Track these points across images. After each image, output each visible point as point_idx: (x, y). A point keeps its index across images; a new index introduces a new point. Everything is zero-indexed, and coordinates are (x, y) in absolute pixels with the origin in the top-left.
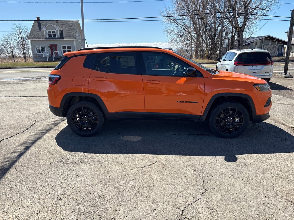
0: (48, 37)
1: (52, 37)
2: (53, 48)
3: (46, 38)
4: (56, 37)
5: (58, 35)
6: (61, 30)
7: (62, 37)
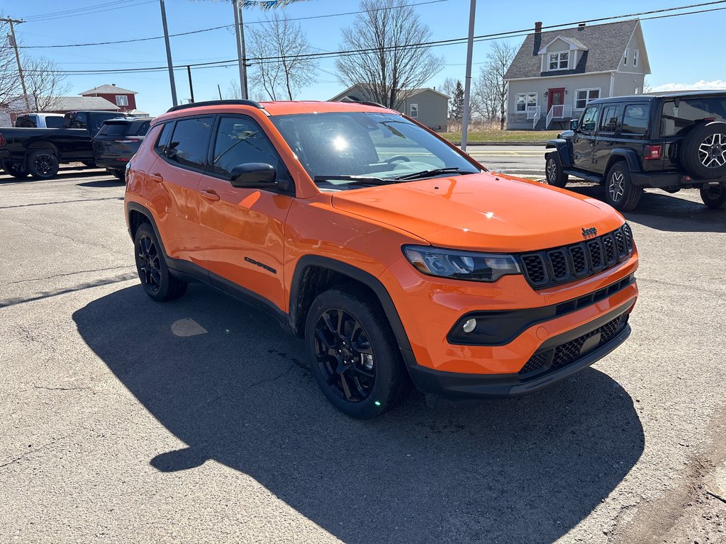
0: (548, 70)
1: (559, 69)
2: (555, 96)
3: (544, 74)
4: (568, 69)
5: (573, 63)
6: (585, 48)
7: (581, 67)
